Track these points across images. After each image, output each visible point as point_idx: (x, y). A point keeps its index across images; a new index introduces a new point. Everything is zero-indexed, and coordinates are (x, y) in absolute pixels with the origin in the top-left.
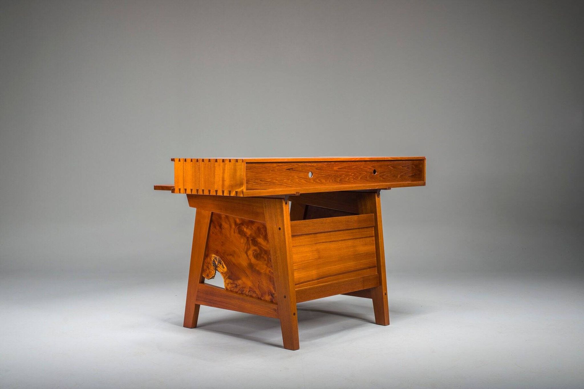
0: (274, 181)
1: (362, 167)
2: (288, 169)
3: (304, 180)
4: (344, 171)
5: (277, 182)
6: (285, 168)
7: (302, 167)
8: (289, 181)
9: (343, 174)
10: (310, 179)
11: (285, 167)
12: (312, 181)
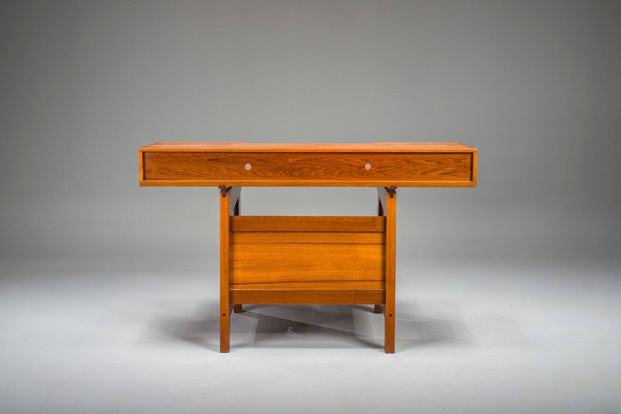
0: (189, 172)
1: (342, 160)
2: (210, 160)
3: (236, 172)
4: (307, 164)
5: (193, 173)
6: (205, 159)
7: (232, 158)
8: (212, 172)
9: (305, 167)
10: (246, 171)
11: (206, 157)
12: (251, 174)
